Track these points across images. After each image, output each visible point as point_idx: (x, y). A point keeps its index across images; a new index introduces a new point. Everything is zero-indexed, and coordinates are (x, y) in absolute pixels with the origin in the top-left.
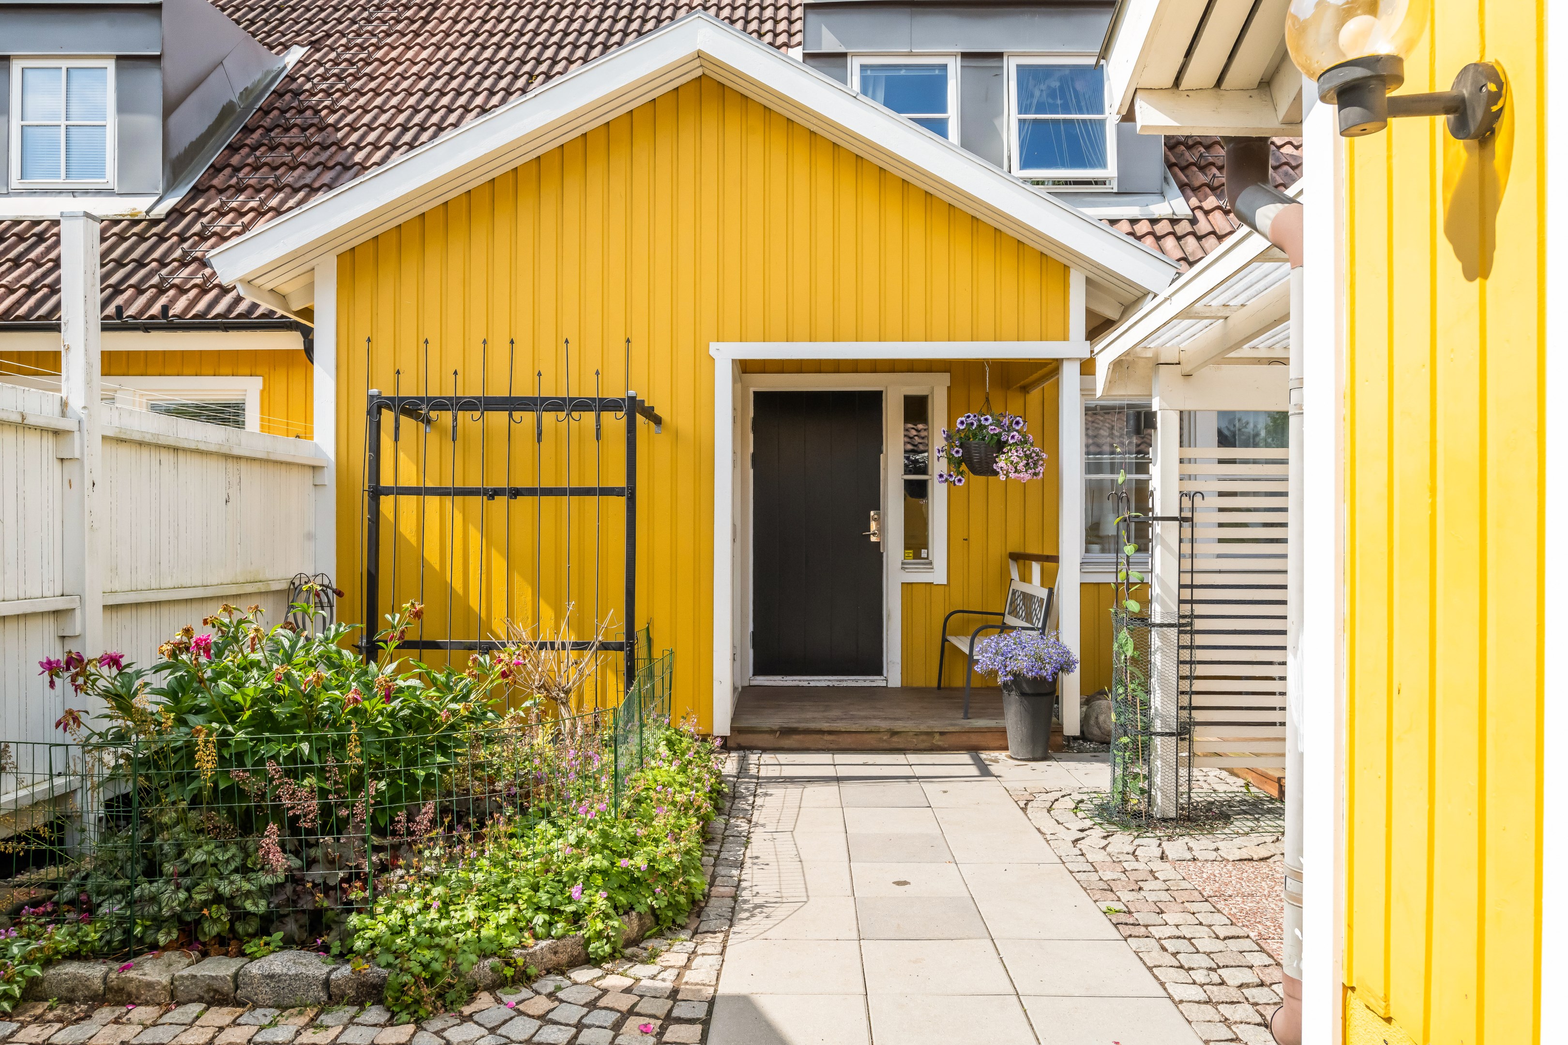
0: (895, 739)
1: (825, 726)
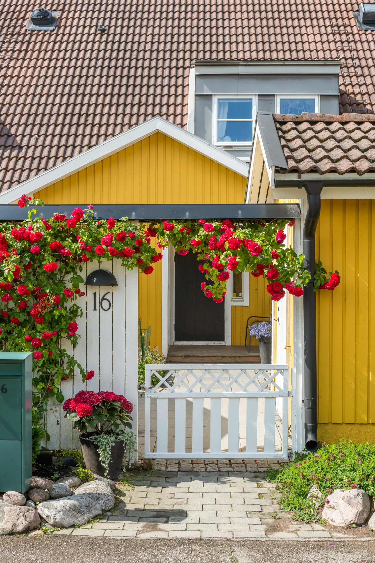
0: (223, 359)
1: (200, 355)
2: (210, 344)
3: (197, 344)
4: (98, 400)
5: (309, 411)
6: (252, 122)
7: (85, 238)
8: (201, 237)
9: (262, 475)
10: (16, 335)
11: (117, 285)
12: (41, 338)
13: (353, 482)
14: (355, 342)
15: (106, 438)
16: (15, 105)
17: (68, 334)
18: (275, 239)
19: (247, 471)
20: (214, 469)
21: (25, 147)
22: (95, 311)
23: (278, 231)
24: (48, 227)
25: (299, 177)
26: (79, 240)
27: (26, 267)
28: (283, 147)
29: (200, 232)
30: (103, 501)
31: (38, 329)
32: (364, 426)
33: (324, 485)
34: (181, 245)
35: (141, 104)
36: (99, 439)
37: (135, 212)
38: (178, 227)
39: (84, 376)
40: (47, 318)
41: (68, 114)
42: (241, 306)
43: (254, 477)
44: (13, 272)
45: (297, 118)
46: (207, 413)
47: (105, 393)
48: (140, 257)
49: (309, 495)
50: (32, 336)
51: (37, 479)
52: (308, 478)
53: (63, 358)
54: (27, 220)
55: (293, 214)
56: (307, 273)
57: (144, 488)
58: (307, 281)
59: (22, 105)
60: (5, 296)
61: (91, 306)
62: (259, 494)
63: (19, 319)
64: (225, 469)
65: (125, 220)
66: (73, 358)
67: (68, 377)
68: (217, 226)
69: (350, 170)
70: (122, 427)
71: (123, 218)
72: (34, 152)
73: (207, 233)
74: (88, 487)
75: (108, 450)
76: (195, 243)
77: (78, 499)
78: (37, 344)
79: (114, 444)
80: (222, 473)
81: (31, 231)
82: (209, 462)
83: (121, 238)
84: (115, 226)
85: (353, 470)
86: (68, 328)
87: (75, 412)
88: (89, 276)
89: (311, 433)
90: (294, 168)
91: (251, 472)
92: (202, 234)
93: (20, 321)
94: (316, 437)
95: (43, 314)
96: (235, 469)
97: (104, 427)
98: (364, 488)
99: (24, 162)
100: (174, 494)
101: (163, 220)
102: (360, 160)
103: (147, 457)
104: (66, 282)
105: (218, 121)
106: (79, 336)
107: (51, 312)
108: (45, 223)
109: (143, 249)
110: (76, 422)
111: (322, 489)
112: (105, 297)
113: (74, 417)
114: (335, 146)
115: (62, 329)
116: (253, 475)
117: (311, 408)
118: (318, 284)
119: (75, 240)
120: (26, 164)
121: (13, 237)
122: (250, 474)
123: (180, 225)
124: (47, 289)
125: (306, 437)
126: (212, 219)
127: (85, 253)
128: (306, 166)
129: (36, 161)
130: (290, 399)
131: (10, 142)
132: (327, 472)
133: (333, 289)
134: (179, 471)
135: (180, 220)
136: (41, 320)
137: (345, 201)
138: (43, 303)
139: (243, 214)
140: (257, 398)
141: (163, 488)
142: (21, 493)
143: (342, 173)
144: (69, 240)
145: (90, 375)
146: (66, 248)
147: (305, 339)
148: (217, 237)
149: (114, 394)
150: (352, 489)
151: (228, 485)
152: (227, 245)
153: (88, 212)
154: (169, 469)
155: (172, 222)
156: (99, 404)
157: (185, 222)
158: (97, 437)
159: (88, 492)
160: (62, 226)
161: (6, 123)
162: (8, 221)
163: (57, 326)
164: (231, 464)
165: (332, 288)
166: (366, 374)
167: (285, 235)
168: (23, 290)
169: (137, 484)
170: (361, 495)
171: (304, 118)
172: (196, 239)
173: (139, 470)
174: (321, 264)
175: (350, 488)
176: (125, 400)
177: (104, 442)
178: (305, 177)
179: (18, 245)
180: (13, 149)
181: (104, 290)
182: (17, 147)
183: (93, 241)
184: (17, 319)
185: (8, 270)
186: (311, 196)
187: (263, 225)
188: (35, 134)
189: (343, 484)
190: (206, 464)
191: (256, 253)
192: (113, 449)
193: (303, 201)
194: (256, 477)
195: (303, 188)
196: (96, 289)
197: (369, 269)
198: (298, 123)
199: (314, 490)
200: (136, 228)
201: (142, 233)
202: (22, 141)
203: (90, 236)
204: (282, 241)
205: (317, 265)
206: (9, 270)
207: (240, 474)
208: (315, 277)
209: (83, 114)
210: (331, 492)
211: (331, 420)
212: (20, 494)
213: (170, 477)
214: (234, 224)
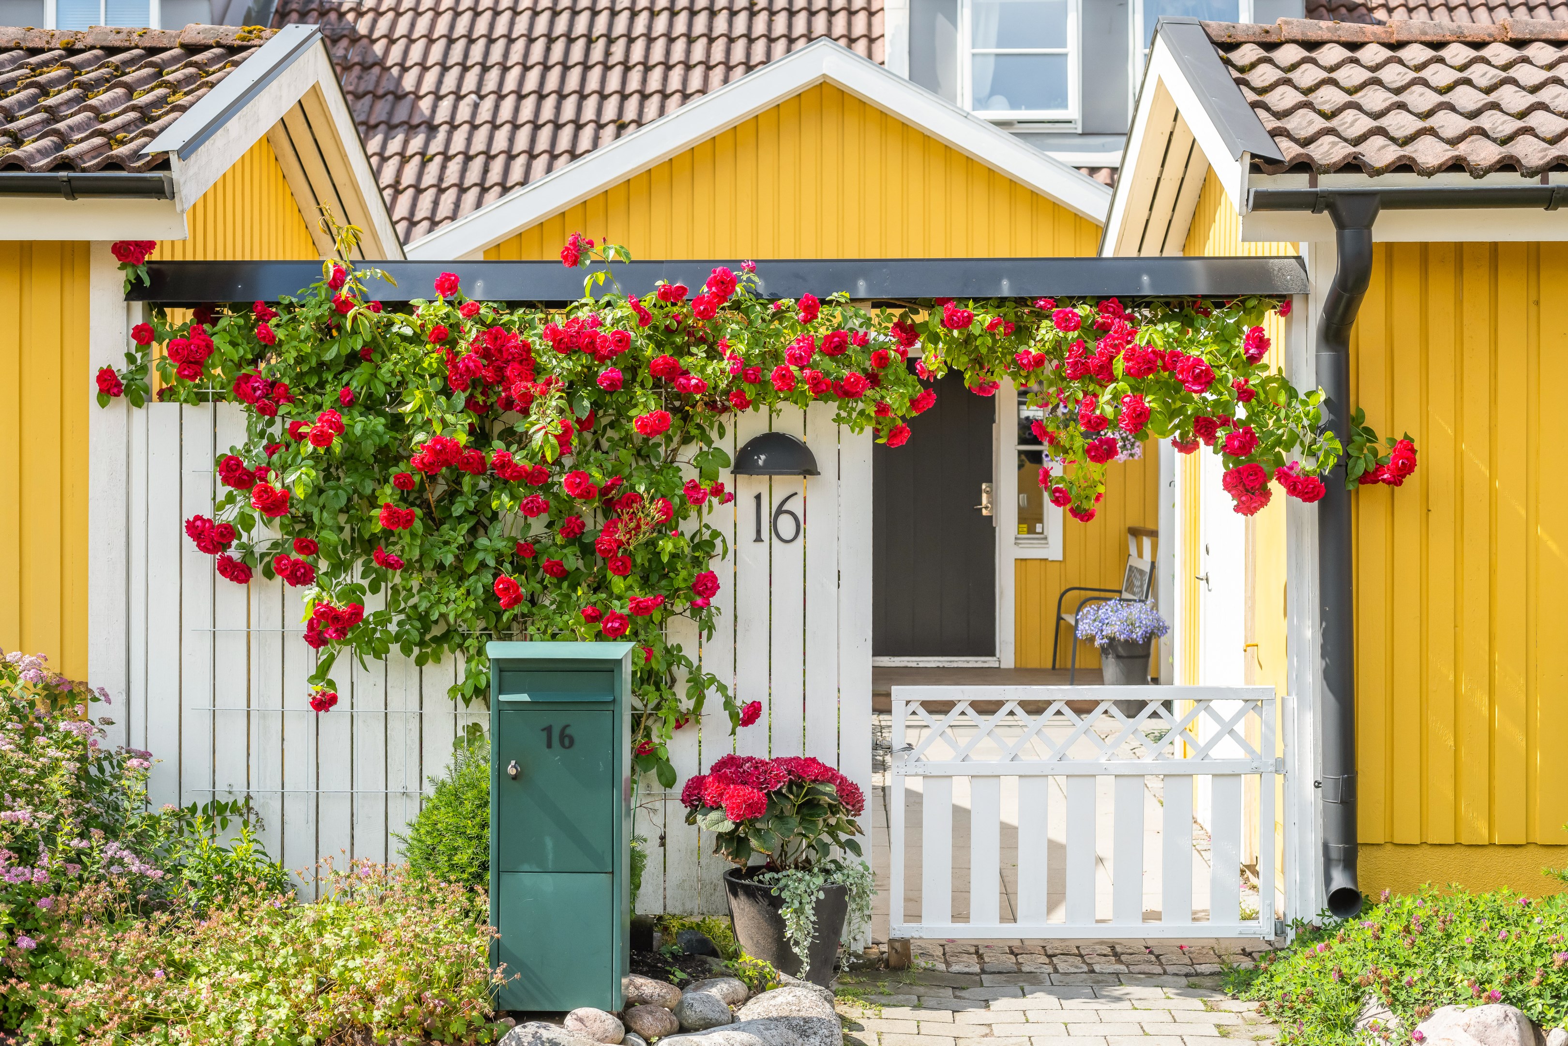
2: (955, 665)
3: (921, 665)
4: (778, 778)
5: (1335, 809)
6: (1065, 55)
7: (742, 348)
8: (1044, 345)
9: (1208, 982)
10: (554, 607)
11: (819, 474)
12: (626, 611)
13: (1487, 986)
14: (1455, 626)
15: (800, 880)
16: (410, 14)
17: (693, 604)
18: (1242, 351)
19: (1165, 973)
20: (1077, 967)
21: (445, 127)
22: (760, 544)
23: (1246, 329)
24: (644, 318)
25: (1313, 182)
26: (728, 353)
27: (584, 425)
28: (1254, 105)
29: (1042, 331)
30: (818, 1039)
31: (616, 591)
32: (1479, 850)
33: (1402, 996)
34: (982, 367)
35: (756, 8)
36: (783, 882)
37: (866, 280)
38: (984, 318)
39: (733, 716)
40: (639, 561)
41: (558, 38)
42: (1041, 560)
43: (1189, 987)
44: (556, 436)
45: (1267, 32)
46: (1008, 834)
47: (791, 760)
48: (883, 397)
49: (1360, 1025)
50: (599, 606)
51: (639, 980)
52: (1356, 980)
53: (674, 668)
54: (583, 301)
55: (1287, 282)
56: (1331, 439)
57: (905, 1011)
58: (1332, 461)
59: (430, 14)
60: (532, 501)
61: (747, 530)
62: (1218, 1026)
63: (564, 562)
64: (1105, 966)
65: (843, 300)
66: (699, 667)
67: (687, 721)
68: (1087, 316)
69: (1450, 163)
70: (836, 852)
71: (835, 294)
72: (469, 140)
73: (1061, 334)
74: (773, 1002)
75: (809, 910)
76: (1029, 361)
77: (759, 1031)
78: (617, 629)
79: (822, 895)
80: (1100, 978)
81: (598, 329)
82: (1058, 952)
83: (836, 347)
84: (819, 315)
85: (1480, 956)
86: (694, 588)
87: (719, 807)
88: (744, 450)
89: (1341, 867)
90: (1301, 160)
91: (1177, 975)
92: (1050, 336)
93: (566, 567)
94: (1354, 879)
95: (631, 548)
96: (1131, 967)
97: (790, 850)
98: (1520, 1001)
99: (443, 168)
100: (990, 1025)
101: (942, 301)
102: (1468, 140)
103: (897, 935)
104: (681, 465)
105: (974, 55)
106: (718, 609)
107: (652, 543)
108: (636, 306)
109: (892, 378)
110: (720, 836)
111: (1400, 1007)
112: (786, 507)
113: (717, 822)
114: (1393, 104)
115: (678, 589)
116: (1184, 981)
117: (1342, 802)
118: (1360, 470)
119: (713, 354)
120: (448, 172)
121: (551, 343)
122: (1176, 978)
123: (987, 313)
124: (640, 483)
125: (1328, 880)
126: (1071, 298)
127: (738, 387)
128: (1327, 153)
129: (477, 165)
130: (1279, 778)
131: (401, 114)
132: (1408, 964)
133: (1399, 483)
134: (983, 971)
135: (987, 299)
136: (623, 568)
137: (1424, 248)
138: (631, 520)
139: (1153, 284)
140: (1191, 775)
141: (954, 1012)
142: (611, 1013)
143: (1429, 173)
144: (700, 352)
145: (752, 713)
146: (692, 374)
147: (1323, 616)
148: (1087, 345)
149: (819, 764)
150: (1487, 1003)
151: (1126, 1004)
152: (1119, 365)
153: (744, 278)
154: (955, 968)
155: (967, 306)
156: (781, 787)
157: (998, 307)
158: (776, 876)
159: (775, 1014)
160: (675, 317)
161: (389, 63)
162: (530, 305)
163: (663, 583)
164: (1116, 954)
165: (1397, 480)
166: (1485, 711)
167: (1269, 340)
168: (580, 484)
169: (883, 1002)
170: (1514, 1020)
171: (1285, 34)
172: (1034, 351)
173: (878, 969)
174: (1363, 417)
175: (1482, 1001)
176: (843, 779)
177: (796, 888)
178: (1329, 182)
179: (564, 364)
180: (411, 133)
181: (783, 485)
182: (423, 128)
183: (763, 355)
184: (560, 564)
185: (543, 431)
186: (1347, 232)
187: (1207, 314)
188: (470, 93)
189: (1455, 994)
190: (1050, 956)
191: (1200, 384)
192: (819, 907)
193: (1315, 249)
194: (1190, 986)
195: (1326, 212)
196: (760, 484)
197: (1492, 429)
198: (1270, 46)
199: (1373, 1011)
200: (868, 322)
201: (886, 335)
202: (434, 109)
203: (755, 341)
204: (1261, 355)
205: (1353, 419)
206: (546, 433)
207: (1149, 978)
208: (1350, 451)
209: (598, 38)
210: (1428, 1013)
211: (1392, 836)
212: (610, 1016)
213: (964, 985)
214: (1129, 311)
